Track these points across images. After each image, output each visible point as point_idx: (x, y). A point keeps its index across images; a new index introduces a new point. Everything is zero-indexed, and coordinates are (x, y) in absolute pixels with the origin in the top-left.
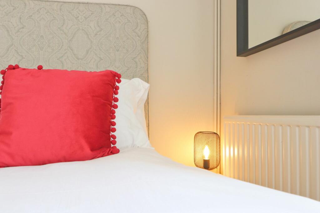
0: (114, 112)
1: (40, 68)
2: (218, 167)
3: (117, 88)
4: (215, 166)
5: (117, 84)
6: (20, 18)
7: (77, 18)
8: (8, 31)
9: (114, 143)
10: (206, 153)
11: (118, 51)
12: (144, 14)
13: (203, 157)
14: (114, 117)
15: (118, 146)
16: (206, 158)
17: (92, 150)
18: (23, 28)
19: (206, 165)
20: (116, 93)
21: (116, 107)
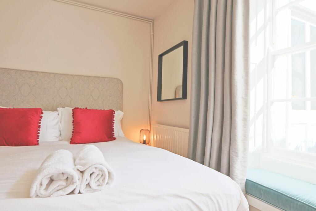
0: (113, 125)
1: (86, 108)
2: (149, 143)
3: (114, 116)
4: (148, 142)
5: (114, 115)
6: (71, 83)
7: (94, 83)
8: (66, 88)
9: (114, 135)
10: (145, 138)
11: (111, 97)
12: (122, 82)
13: (143, 139)
14: (113, 127)
15: (115, 136)
16: (145, 140)
17: (108, 138)
18: (72, 87)
19: (144, 142)
20: (114, 118)
21: (114, 123)
